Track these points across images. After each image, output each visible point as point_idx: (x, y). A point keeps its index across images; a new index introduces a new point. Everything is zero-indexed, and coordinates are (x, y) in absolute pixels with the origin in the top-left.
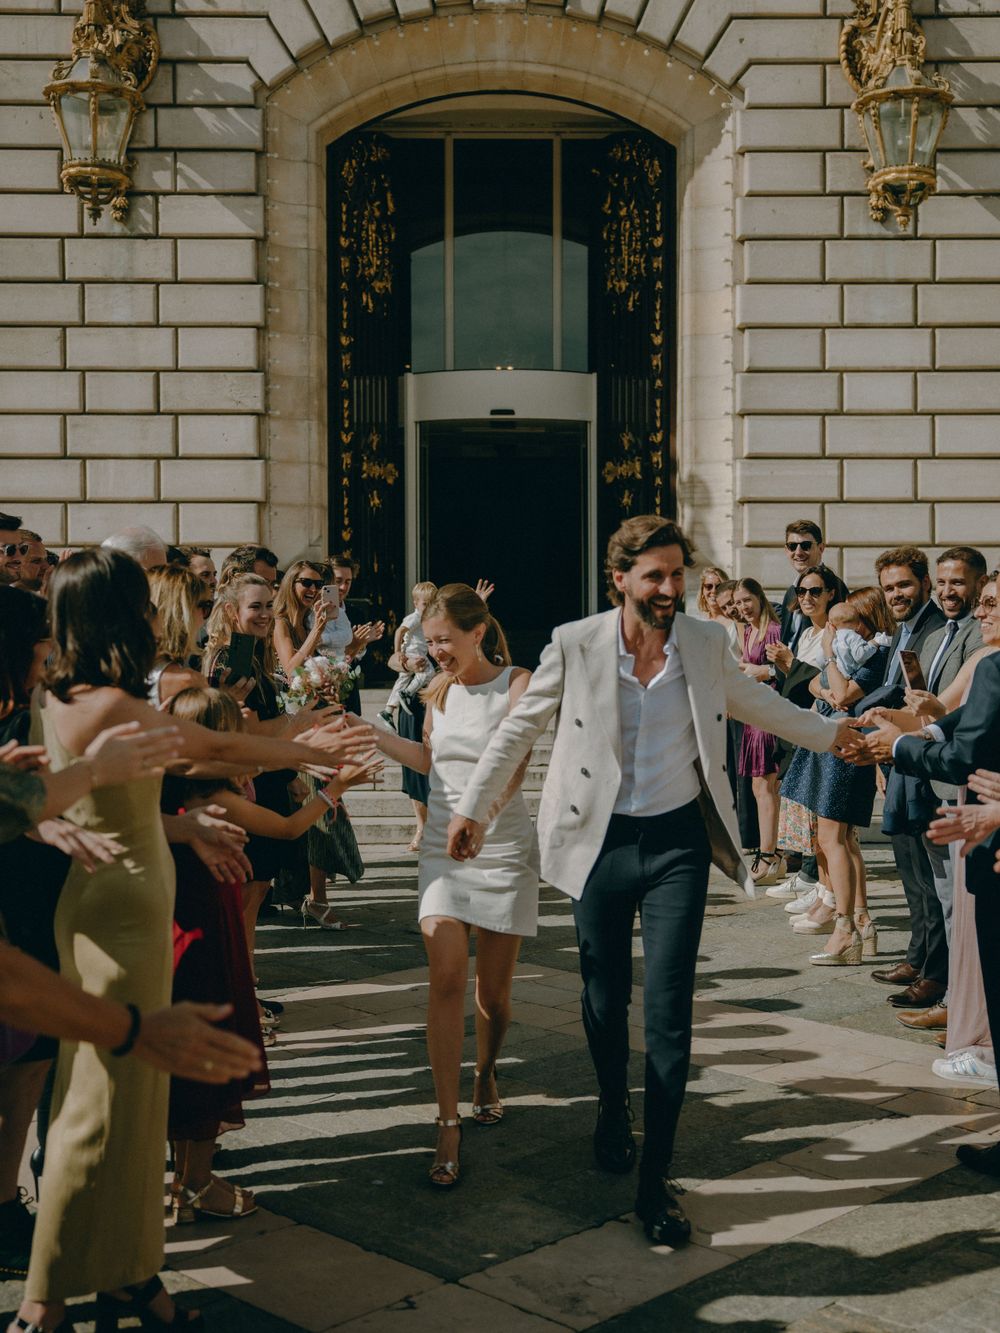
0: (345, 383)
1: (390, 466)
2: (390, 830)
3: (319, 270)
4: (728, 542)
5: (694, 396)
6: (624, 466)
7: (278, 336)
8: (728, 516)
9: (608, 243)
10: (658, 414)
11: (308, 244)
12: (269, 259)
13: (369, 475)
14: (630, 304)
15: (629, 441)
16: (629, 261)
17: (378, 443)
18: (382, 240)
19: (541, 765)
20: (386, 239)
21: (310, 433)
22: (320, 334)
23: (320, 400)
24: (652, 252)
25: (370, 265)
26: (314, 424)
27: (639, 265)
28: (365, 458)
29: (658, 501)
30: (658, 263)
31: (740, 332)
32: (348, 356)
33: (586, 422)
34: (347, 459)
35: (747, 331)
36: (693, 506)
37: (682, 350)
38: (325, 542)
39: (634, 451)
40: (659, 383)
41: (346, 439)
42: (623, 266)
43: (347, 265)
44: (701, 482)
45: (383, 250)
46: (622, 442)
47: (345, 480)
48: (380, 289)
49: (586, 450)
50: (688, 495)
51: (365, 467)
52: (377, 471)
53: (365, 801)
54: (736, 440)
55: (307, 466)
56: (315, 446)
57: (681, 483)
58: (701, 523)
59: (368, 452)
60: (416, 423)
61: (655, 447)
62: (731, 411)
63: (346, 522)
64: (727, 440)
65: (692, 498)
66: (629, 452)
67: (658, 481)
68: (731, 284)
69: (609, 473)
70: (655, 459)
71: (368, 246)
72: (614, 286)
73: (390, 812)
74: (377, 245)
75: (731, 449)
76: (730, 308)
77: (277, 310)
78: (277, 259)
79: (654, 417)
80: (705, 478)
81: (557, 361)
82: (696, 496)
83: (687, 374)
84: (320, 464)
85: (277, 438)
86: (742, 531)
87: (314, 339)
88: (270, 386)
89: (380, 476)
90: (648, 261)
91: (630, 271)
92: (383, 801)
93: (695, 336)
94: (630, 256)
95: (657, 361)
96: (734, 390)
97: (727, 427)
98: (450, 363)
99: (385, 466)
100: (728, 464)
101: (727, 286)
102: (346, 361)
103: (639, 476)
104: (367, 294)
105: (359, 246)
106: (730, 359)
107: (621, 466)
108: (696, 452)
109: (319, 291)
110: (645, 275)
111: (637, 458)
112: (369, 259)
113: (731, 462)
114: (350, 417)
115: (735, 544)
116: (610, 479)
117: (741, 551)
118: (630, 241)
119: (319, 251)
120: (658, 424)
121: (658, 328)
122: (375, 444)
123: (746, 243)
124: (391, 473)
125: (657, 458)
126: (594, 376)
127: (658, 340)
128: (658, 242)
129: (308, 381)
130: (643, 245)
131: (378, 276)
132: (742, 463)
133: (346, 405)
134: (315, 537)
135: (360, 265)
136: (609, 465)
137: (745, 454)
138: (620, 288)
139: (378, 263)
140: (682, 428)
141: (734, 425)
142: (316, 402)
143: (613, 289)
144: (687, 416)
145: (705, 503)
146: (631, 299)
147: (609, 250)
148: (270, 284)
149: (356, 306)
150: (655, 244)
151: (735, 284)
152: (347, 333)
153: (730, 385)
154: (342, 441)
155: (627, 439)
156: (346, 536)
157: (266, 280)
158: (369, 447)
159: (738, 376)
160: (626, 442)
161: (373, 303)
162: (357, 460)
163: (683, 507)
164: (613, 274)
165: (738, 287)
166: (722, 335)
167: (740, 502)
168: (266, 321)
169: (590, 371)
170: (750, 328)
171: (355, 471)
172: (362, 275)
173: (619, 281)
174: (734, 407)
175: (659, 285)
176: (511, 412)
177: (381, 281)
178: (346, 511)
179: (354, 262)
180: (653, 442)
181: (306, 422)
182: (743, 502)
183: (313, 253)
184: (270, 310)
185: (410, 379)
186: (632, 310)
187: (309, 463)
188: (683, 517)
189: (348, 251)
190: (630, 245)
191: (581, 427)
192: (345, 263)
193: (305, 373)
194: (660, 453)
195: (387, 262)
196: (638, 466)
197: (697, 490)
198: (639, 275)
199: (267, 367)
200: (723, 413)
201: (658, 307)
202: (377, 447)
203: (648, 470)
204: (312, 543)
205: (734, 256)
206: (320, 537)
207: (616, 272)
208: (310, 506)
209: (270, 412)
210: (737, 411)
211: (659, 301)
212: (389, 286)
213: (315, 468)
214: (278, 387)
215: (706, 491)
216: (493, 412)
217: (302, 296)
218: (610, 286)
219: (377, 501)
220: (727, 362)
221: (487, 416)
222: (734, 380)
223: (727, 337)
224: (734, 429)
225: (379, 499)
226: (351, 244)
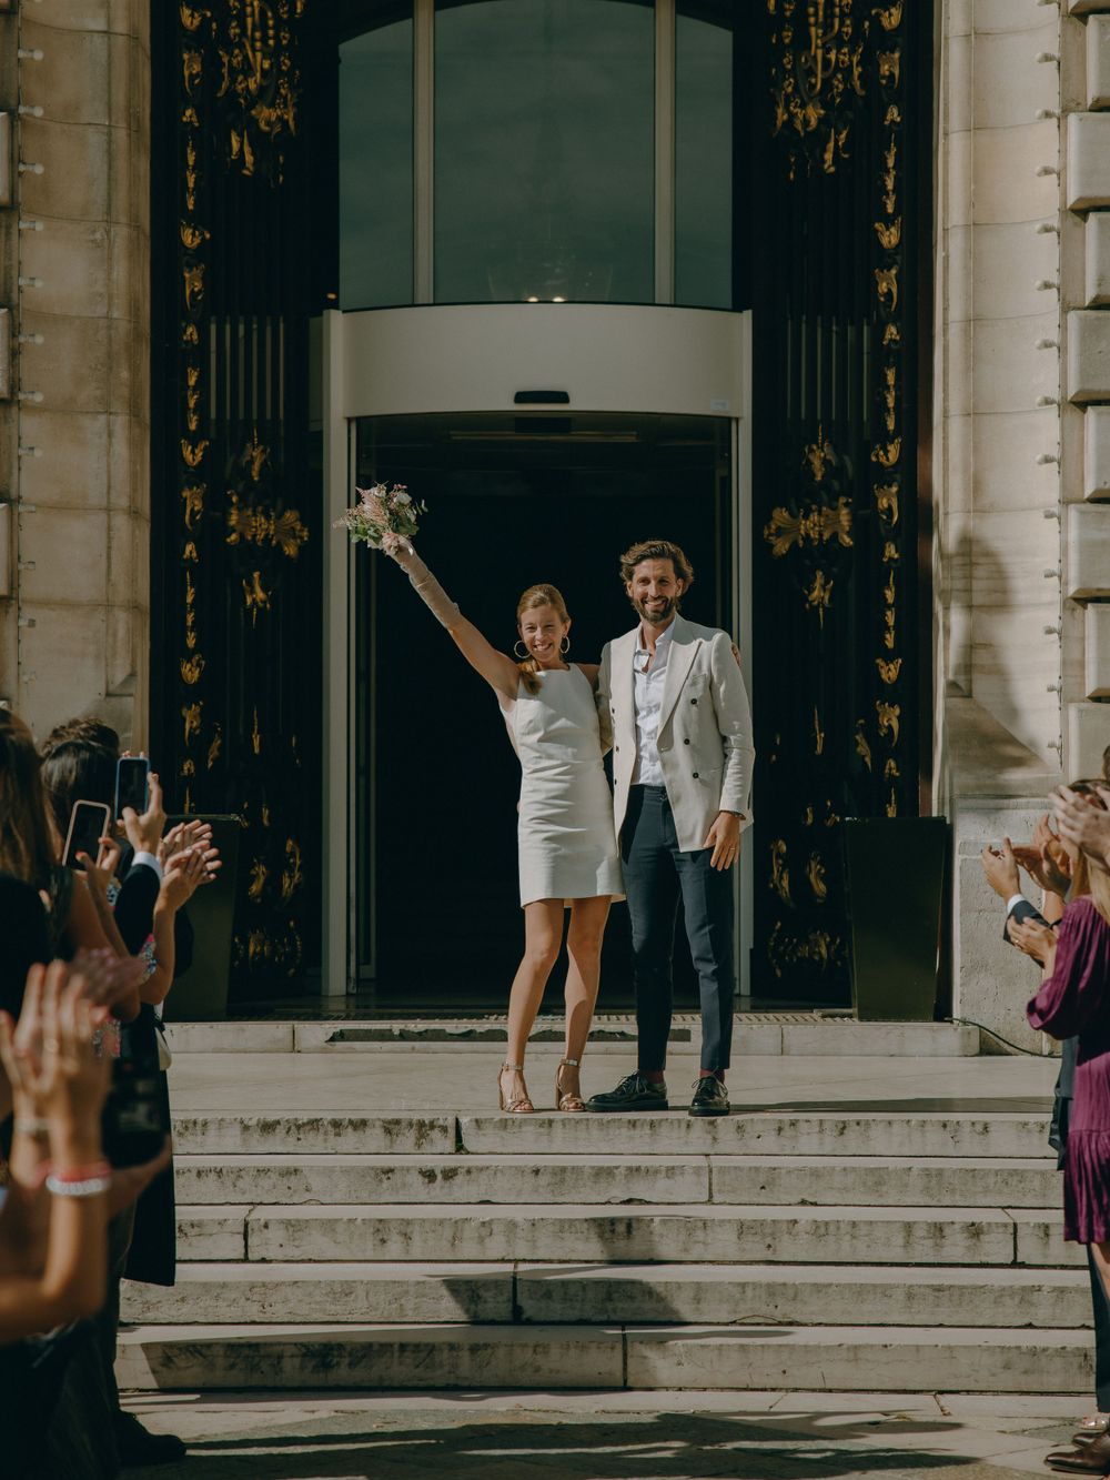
0: (191, 332)
1: (291, 516)
2: (280, 1357)
3: (133, 77)
4: (1051, 689)
5: (973, 361)
6: (814, 517)
7: (39, 226)
8: (1050, 631)
9: (778, 21)
10: (891, 402)
11: (109, 22)
12: (21, 54)
13: (242, 536)
14: (829, 156)
15: (825, 462)
16: (826, 62)
17: (264, 465)
18: (276, 16)
19: (629, 1201)
20: (283, 12)
21: (110, 444)
22: (134, 224)
23: (134, 369)
24: (881, 41)
25: (247, 69)
26: (120, 422)
27: (850, 69)
28: (234, 499)
29: (890, 595)
30: (890, 66)
31: (1078, 219)
32: (197, 272)
33: (729, 419)
34: (193, 500)
35: (1092, 217)
36: (970, 607)
37: (946, 259)
38: (142, 686)
39: (836, 484)
40: (892, 332)
41: (192, 456)
42: (811, 72)
43: (197, 68)
44: (988, 554)
45: (276, 37)
46: (809, 463)
47: (189, 547)
48: (268, 123)
49: (726, 482)
50: (959, 584)
51: (234, 519)
52: (261, 526)
53: (224, 1285)
54: (1065, 460)
55: (103, 517)
56: (121, 471)
57: (943, 556)
58: (987, 646)
59: (241, 487)
60: (349, 420)
61: (883, 476)
62: (1056, 396)
63: (191, 642)
64: (1048, 460)
65: (969, 590)
66: (825, 485)
67: (891, 551)
68: (1057, 111)
69: (779, 532)
70: (883, 503)
71: (243, 26)
72: (792, 116)
73: (280, 1312)
74: (263, 27)
75: (1056, 481)
76: (1054, 164)
77: (39, 170)
78: (38, 55)
79: (880, 408)
80: (998, 545)
81: (663, 285)
82: (977, 585)
83: (956, 313)
84: (133, 513)
85: (38, 453)
86: (1082, 665)
87: (121, 233)
88: (22, 339)
89: (267, 539)
90: (870, 62)
91: (827, 83)
92: (264, 1285)
93: (974, 227)
94: (828, 51)
95: (887, 283)
96: (1062, 350)
97: (1048, 428)
98: (424, 290)
99: (280, 516)
100: (1049, 516)
101: (1048, 115)
102: (193, 282)
103: (847, 540)
104: (241, 135)
105: (224, 27)
106: (1055, 279)
107: (806, 517)
108: (976, 486)
109: (132, 118)
110: (861, 92)
111: (842, 500)
112: (246, 57)
113: (1056, 510)
114: (202, 407)
115: (1065, 696)
116: (781, 547)
117: (1080, 711)
118: (829, 16)
119: (133, 37)
120: (891, 425)
121: (890, 209)
122: (256, 467)
123: (1091, 17)
124: (293, 533)
125: (888, 499)
126: (747, 317)
127: (890, 237)
128: (892, 18)
129: (109, 327)
130: (857, 26)
131: (266, 95)
132: (1082, 513)
133: (192, 381)
134: (120, 675)
135: (225, 70)
136: (781, 516)
137: (1089, 491)
138: (806, 122)
139: (266, 65)
140: (945, 438)
141: (1062, 429)
142: (125, 374)
143: (789, 123)
144: (955, 406)
145: (999, 601)
146: (831, 145)
147: (780, 39)
148: (22, 110)
149: (216, 164)
150: (885, 23)
151: (1066, 111)
152: (196, 221)
153: (1054, 336)
154: (183, 459)
155: (819, 458)
156: (190, 673)
157: (13, 102)
158: (244, 472)
159: (1073, 316)
160: (817, 463)
161: (253, 154)
162: (216, 504)
163: (947, 609)
164: (790, 89)
165: (1073, 118)
166: (1038, 226)
167: (1076, 600)
168: (13, 191)
169: (737, 307)
170: (1099, 209)
171: (212, 528)
172: (232, 94)
173: (803, 106)
174: (1063, 386)
175: (893, 114)
176: (562, 397)
177: (272, 105)
178: (190, 618)
179: (212, 65)
180: (879, 464)
181: (103, 418)
182: (1083, 600)
183: (121, 42)
184: (22, 168)
185: (337, 325)
186: (832, 169)
187: (108, 510)
188: (947, 631)
189: (199, 39)
190: (827, 26)
191: (718, 429)
192: (192, 66)
193: (101, 310)
194: (894, 489)
195: (286, 64)
196: (844, 517)
197: (980, 572)
198: (849, 92)
199: (15, 295)
200: (1039, 399)
201: (891, 163)
202: (260, 475)
203: (868, 526)
204: (112, 688)
205: (1063, 47)
206: (133, 675)
207: (796, 88)
208: (109, 606)
209: (21, 396)
210: (1071, 393)
211: (894, 150)
212: (290, 117)
213: (121, 522)
214: (39, 339)
215: (1000, 576)
216: (521, 397)
217: (95, 139)
218: (782, 116)
219: (260, 595)
220: (1047, 286)
221: (508, 405)
222: (1063, 327)
223: (1047, 230)
224: (1063, 438)
225: (264, 589)
226: (205, 22)
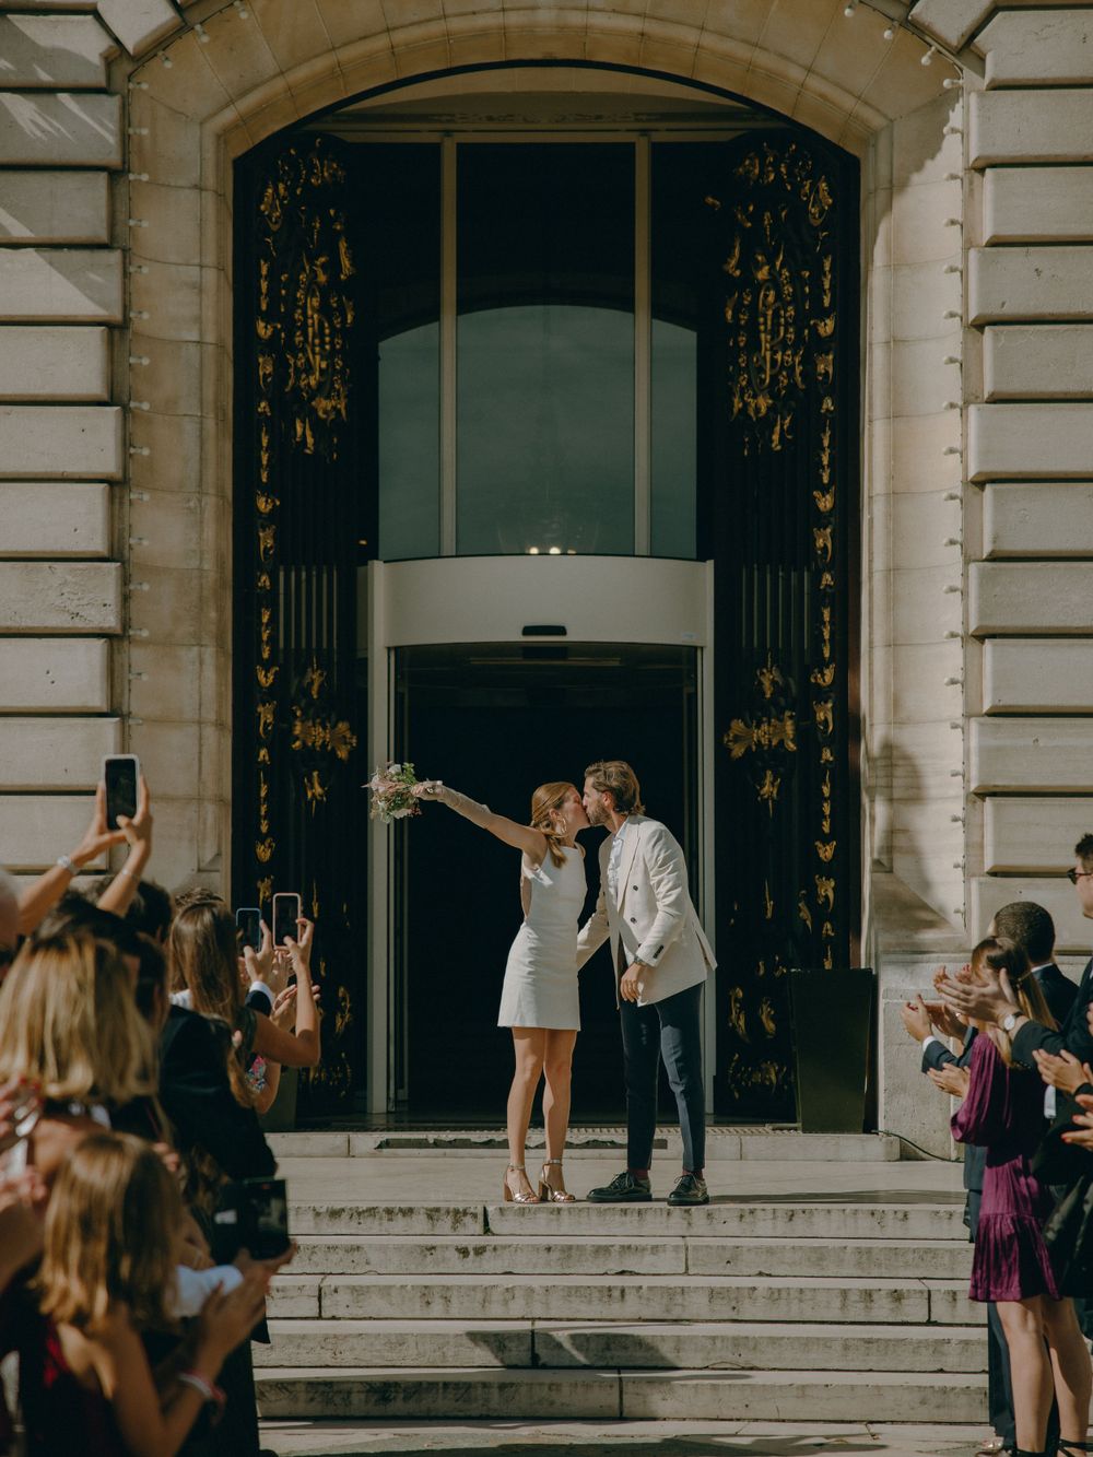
0: (264, 580)
1: (343, 726)
3: (219, 378)
4: (956, 866)
5: (893, 601)
6: (765, 727)
7: (146, 497)
8: (955, 820)
9: (735, 328)
10: (827, 635)
11: (201, 334)
12: (132, 360)
13: (304, 743)
14: (776, 437)
15: (774, 683)
16: (773, 362)
17: (321, 686)
18: (332, 326)
19: (623, 1273)
20: (337, 323)
21: (201, 670)
22: (220, 495)
23: (220, 610)
24: (818, 345)
25: (309, 369)
26: (209, 653)
27: (793, 368)
28: (298, 713)
29: (826, 790)
30: (826, 365)
31: (977, 489)
32: (269, 532)
33: (696, 648)
34: (266, 714)
35: (988, 487)
36: (891, 800)
37: (871, 521)
38: (225, 864)
39: (782, 701)
40: (827, 578)
41: (265, 679)
42: (761, 370)
43: (269, 369)
44: (906, 757)
45: (332, 343)
46: (761, 683)
47: (263, 752)
48: (325, 412)
49: (693, 698)
50: (882, 782)
51: (298, 730)
52: (319, 735)
53: (303, 1337)
54: (967, 683)
55: (194, 729)
56: (210, 691)
57: (869, 758)
58: (905, 831)
59: (303, 703)
60: (389, 649)
61: (821, 694)
62: (960, 631)
63: (264, 828)
64: (953, 682)
65: (890, 787)
66: (774, 701)
67: (827, 755)
68: (960, 403)
69: (737, 739)
70: (821, 716)
71: (305, 334)
72: (746, 405)
74: (321, 335)
75: (960, 699)
76: (957, 445)
77: (146, 452)
78: (145, 361)
79: (818, 640)
80: (912, 750)
81: (642, 541)
82: (896, 782)
83: (879, 564)
84: (219, 725)
85: (145, 678)
86: (982, 846)
87: (210, 502)
88: (132, 587)
89: (324, 745)
90: (809, 362)
91: (774, 378)
92: (336, 1337)
93: (894, 495)
94: (775, 353)
95: (823, 539)
96: (964, 593)
97: (953, 657)
98: (449, 544)
99: (334, 726)
100: (955, 727)
101: (952, 406)
102: (266, 540)
103: (792, 746)
104: (303, 422)
105: (290, 337)
106: (959, 538)
107: (758, 727)
108: (896, 703)
109: (220, 420)
110: (802, 386)
111: (788, 713)
112: (308, 359)
113: (960, 722)
114: (273, 640)
115: (968, 871)
116: (738, 751)
117: (981, 884)
118: (776, 325)
119: (220, 345)
120: (827, 654)
121: (826, 480)
122: (315, 687)
123: (987, 328)
124: (344, 740)
125: (824, 713)
126: (709, 567)
127: (826, 503)
128: (827, 327)
129: (201, 577)
130: (799, 333)
131: (323, 389)
132: (981, 724)
133: (265, 619)
134: (209, 855)
135: (291, 370)
136: (737, 726)
137: (986, 707)
138: (757, 410)
139: (324, 365)
140: (871, 664)
141: (965, 657)
142: (213, 615)
143: (744, 410)
144: (879, 637)
145: (915, 795)
146: (778, 428)
147: (736, 343)
148: (132, 405)
149: (284, 445)
150: (821, 331)
151: (967, 403)
152: (268, 491)
153: (958, 583)
154: (258, 682)
155: (768, 679)
156: (264, 853)
157: (126, 399)
158: (306, 692)
159: (973, 567)
160: (767, 684)
161: (313, 437)
162: (284, 717)
163: (872, 801)
164: (744, 383)
165: (972, 409)
166: (945, 495)
167: (977, 794)
168: (125, 469)
169: (701, 558)
170: (993, 481)
171: (281, 736)
172: (296, 389)
173: (755, 397)
174: (965, 622)
175: (828, 404)
176: (561, 631)
177: (328, 397)
178: (263, 809)
179: (281, 366)
180: (817, 684)
181: (196, 649)
182: (983, 794)
183: (210, 349)
184: (132, 451)
185: (379, 572)
186: (779, 448)
187: (200, 723)
188: (873, 819)
189: (271, 346)
190: (774, 332)
191: (685, 657)
192: (266, 367)
193: (194, 563)
194: (830, 705)
195: (339, 364)
196: (789, 727)
197: (899, 772)
198: (792, 386)
199: (126, 552)
200: (946, 633)
201: (826, 443)
202: (319, 693)
203: (808, 734)
204: (203, 865)
205: (965, 351)
206: (219, 854)
207: (749, 382)
208: (200, 799)
209: (131, 632)
210: (972, 628)
211: (828, 434)
212: (342, 406)
213: (210, 733)
214: (146, 587)
215: (915, 774)
216: (528, 631)
217: (190, 427)
218: (738, 404)
219: (318, 790)
220: (952, 542)
221: (516, 636)
222: (965, 575)
223: (952, 498)
224: (965, 663)
225: (322, 786)
226: (276, 333)
